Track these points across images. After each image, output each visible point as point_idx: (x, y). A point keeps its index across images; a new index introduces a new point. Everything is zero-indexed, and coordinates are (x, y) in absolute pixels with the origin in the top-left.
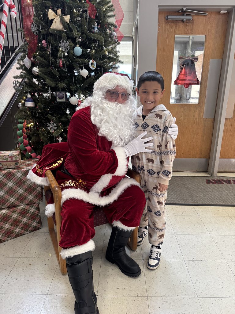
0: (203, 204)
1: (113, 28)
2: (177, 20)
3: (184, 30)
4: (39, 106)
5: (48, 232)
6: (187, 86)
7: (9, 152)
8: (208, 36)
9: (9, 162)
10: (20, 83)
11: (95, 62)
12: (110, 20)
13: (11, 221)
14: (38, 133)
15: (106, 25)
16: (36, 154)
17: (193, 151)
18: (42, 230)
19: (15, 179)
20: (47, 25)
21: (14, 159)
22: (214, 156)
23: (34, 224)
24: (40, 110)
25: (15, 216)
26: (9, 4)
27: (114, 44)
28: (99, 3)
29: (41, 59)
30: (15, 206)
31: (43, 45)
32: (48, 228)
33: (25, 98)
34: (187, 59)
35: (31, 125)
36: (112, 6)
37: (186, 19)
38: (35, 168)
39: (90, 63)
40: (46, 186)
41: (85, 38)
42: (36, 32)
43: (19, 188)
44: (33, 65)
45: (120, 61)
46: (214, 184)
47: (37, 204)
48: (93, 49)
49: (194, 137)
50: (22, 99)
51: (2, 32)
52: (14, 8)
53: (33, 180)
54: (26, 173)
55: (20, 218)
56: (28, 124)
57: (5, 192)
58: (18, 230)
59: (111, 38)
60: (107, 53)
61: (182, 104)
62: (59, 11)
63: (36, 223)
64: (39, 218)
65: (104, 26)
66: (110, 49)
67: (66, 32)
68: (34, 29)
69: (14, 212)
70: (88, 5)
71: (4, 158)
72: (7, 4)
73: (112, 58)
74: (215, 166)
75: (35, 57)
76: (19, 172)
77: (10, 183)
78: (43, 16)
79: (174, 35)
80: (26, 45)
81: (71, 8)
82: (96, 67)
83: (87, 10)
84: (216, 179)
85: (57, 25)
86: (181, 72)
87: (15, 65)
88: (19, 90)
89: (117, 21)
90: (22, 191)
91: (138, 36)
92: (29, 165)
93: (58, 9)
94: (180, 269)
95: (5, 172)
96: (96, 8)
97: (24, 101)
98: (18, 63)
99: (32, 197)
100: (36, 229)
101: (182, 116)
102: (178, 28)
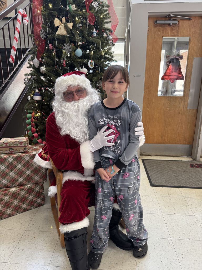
0: (187, 186)
1: (109, 32)
2: (164, 25)
3: (171, 33)
4: (46, 99)
5: (51, 208)
6: (173, 81)
7: (19, 138)
8: (192, 37)
9: (19, 147)
10: (30, 80)
11: (93, 62)
12: (106, 26)
13: (19, 198)
14: (44, 122)
15: (103, 30)
16: (42, 140)
17: (178, 139)
18: (45, 206)
19: (23, 162)
20: (53, 31)
21: (23, 145)
22: (197, 143)
23: (39, 201)
24: (46, 102)
25: (23, 193)
26: (22, 13)
27: (110, 45)
28: (97, 12)
29: (48, 59)
30: (23, 185)
31: (50, 48)
32: (50, 205)
33: (33, 92)
34: (173, 57)
35: (38, 115)
36: (108, 14)
37: (172, 23)
38: (41, 153)
39: (89, 63)
40: (50, 169)
41: (85, 41)
42: (44, 37)
43: (27, 170)
44: (41, 64)
45: (114, 61)
46: (197, 168)
47: (42, 184)
48: (92, 51)
49: (179, 125)
50: (31, 93)
51: (16, 37)
52: (26, 16)
53: (39, 164)
54: (34, 156)
55: (27, 195)
56: (35, 114)
57: (15, 173)
58: (25, 206)
59: (108, 41)
60: (103, 54)
61: (169, 97)
62: (64, 19)
63: (40, 200)
64: (43, 196)
65: (101, 31)
66: (106, 50)
67: (69, 37)
68: (42, 34)
69: (22, 190)
70: (88, 14)
71: (15, 144)
72: (21, 14)
73: (108, 58)
74: (198, 152)
75: (42, 58)
76: (27, 156)
77: (19, 165)
78: (50, 24)
79: (161, 37)
80: (35, 48)
81: (74, 17)
82: (94, 66)
83: (87, 18)
84: (198, 164)
85: (62, 31)
86: (167, 69)
87: (26, 64)
88: (29, 85)
89: (112, 27)
90: (30, 172)
91: (130, 37)
92: (35, 150)
93: (63, 18)
94: (167, 247)
95: (15, 155)
96: (95, 16)
97: (33, 95)
98: (29, 63)
99: (38, 178)
100: (40, 205)
101: (168, 107)
102: (166, 31)
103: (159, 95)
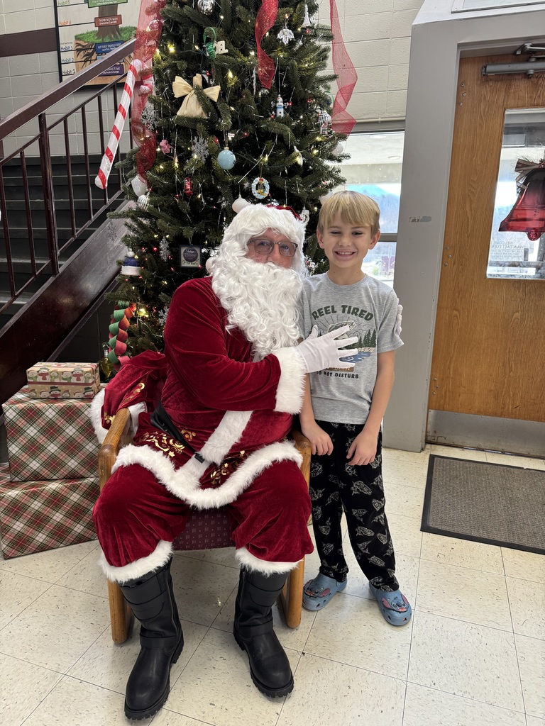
2: (510, 76)
3: (531, 97)
6: (535, 234)
9: (73, 386)
11: (266, 182)
13: (66, 507)
19: (80, 422)
21: (82, 380)
26: (138, 70)
29: (156, 178)
34: (537, 167)
37: (535, 70)
39: (253, 184)
42: (154, 125)
55: (85, 503)
58: (79, 528)
62: (198, 79)
72: (134, 71)
79: (501, 110)
85: (191, 108)
86: (519, 199)
89: (340, 92)
93: (195, 75)
95: (62, 404)
101: (518, 312)
102: (515, 92)
103: (491, 275)
